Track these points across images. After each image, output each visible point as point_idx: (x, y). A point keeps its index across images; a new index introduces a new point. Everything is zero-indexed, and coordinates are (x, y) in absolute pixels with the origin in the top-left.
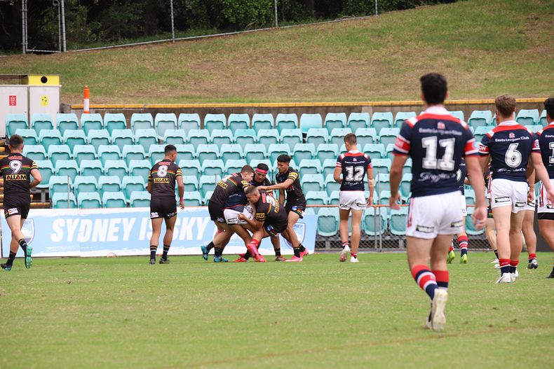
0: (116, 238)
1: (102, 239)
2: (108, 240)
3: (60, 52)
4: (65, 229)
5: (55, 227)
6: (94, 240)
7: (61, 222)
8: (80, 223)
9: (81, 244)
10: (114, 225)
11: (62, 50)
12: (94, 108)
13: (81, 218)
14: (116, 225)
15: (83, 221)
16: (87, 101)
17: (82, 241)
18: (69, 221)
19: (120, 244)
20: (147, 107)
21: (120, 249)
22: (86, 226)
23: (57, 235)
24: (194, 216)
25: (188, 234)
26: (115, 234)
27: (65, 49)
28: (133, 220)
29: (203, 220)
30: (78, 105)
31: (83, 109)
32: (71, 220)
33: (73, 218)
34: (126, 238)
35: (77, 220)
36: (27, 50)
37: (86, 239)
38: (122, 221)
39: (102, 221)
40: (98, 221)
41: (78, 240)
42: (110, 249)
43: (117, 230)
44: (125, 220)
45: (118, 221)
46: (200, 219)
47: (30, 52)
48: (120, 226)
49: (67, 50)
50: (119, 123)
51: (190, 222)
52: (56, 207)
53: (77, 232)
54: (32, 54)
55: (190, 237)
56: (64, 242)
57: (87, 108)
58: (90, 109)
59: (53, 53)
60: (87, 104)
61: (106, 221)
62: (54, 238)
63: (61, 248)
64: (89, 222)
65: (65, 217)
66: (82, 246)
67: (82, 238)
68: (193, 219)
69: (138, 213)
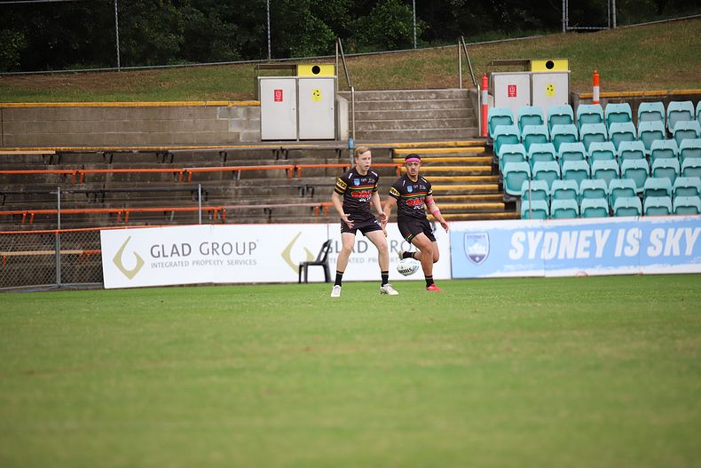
0: (587, 255)
1: (571, 255)
2: (578, 256)
3: (609, 28)
4: (526, 244)
5: (514, 242)
6: (561, 256)
7: (522, 235)
8: (544, 236)
9: (545, 262)
10: (584, 238)
11: (612, 26)
12: (607, 97)
13: (545, 230)
14: (587, 239)
15: (547, 234)
16: (597, 89)
17: (547, 258)
18: (531, 234)
19: (592, 262)
20: (672, 93)
21: (593, 267)
22: (551, 240)
23: (516, 252)
24: (681, 227)
25: (674, 249)
26: (585, 249)
27: (615, 25)
28: (607, 232)
29: (693, 231)
30: (587, 94)
31: (592, 98)
32: (533, 233)
33: (535, 230)
34: (599, 254)
35: (540, 234)
36: (568, 28)
37: (550, 256)
38: (594, 234)
39: (570, 234)
40: (565, 234)
41: (542, 257)
42: (580, 267)
43: (588, 244)
44: (598, 233)
45: (589, 233)
46: (689, 231)
47: (571, 31)
48: (592, 240)
49: (617, 25)
50: (622, 116)
51: (677, 234)
52: (525, 217)
53: (540, 247)
54: (573, 33)
55: (677, 252)
56: (524, 259)
57: (596, 98)
58: (600, 98)
59: (598, 30)
60: (597, 93)
61: (575, 234)
62: (513, 255)
63: (521, 266)
64: (555, 236)
65: (526, 230)
66: (546, 264)
67: (547, 255)
68: (680, 231)
69: (614, 224)
